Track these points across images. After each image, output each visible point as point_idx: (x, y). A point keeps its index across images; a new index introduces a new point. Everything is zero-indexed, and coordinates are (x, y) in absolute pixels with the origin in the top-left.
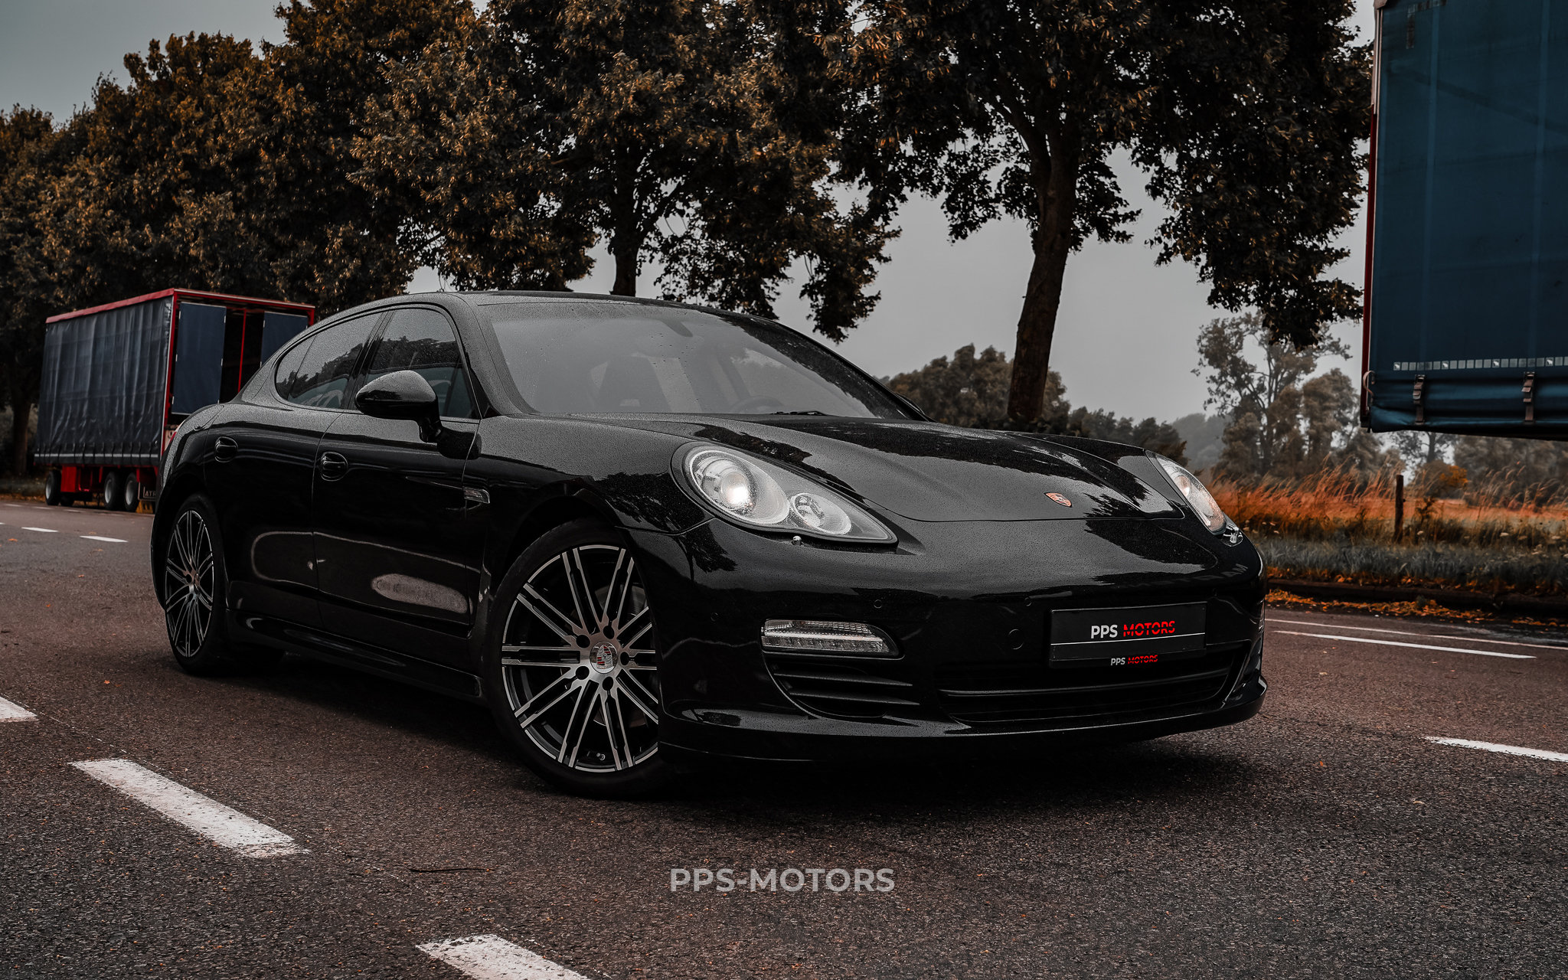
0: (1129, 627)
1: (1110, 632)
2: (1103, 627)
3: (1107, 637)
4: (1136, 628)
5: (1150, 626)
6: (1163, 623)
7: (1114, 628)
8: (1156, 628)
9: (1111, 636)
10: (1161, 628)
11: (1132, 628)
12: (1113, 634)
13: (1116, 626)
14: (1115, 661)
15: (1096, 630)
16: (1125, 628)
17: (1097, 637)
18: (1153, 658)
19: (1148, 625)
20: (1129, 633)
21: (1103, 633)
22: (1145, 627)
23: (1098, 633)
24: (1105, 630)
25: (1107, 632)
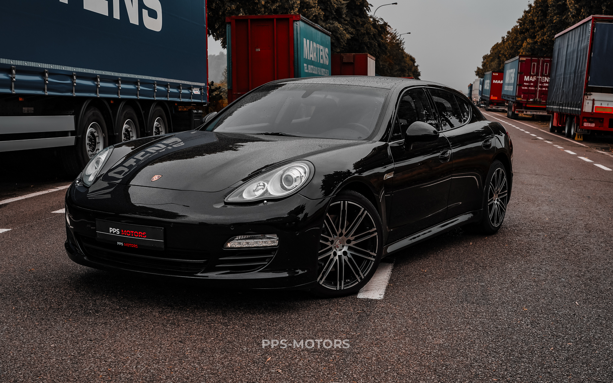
0: (124, 231)
3: (115, 233)
4: (127, 232)
5: (133, 233)
6: (140, 233)
7: (118, 230)
8: (136, 234)
10: (139, 235)
11: (125, 231)
12: (118, 232)
14: (118, 243)
15: (111, 230)
16: (122, 231)
17: (112, 232)
18: (135, 246)
19: (132, 232)
20: (124, 233)
21: (114, 232)
22: (131, 232)
23: (112, 231)
24: (115, 230)
25: (115, 231)
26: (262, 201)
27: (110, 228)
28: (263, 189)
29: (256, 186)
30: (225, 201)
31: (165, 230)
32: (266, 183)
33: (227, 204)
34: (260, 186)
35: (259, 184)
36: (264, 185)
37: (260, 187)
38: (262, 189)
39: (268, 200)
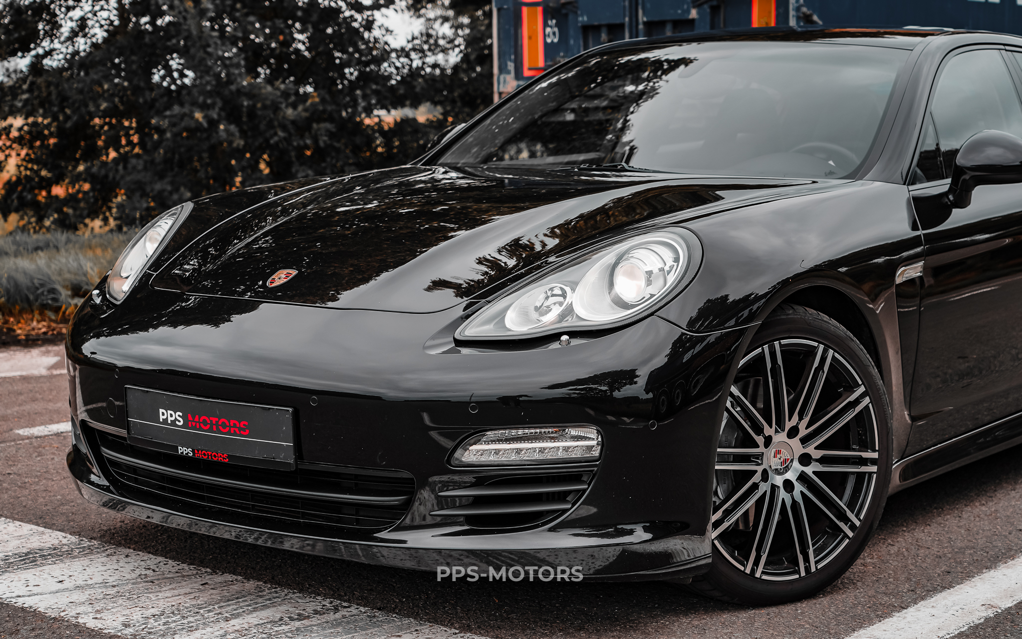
1: (176, 419)
2: (169, 412)
3: (173, 423)
7: (179, 416)
9: (177, 423)
12: (179, 421)
13: (181, 414)
14: (181, 450)
15: (163, 414)
17: (165, 421)
18: (222, 458)
21: (170, 419)
23: (165, 417)
24: (171, 416)
25: (173, 419)
26: (555, 337)
27: (161, 411)
28: (561, 304)
29: (543, 296)
30: (457, 336)
31: (296, 416)
32: (568, 289)
33: (460, 343)
34: (553, 295)
35: (551, 289)
36: (564, 295)
37: (552, 300)
38: (557, 305)
39: (573, 334)
